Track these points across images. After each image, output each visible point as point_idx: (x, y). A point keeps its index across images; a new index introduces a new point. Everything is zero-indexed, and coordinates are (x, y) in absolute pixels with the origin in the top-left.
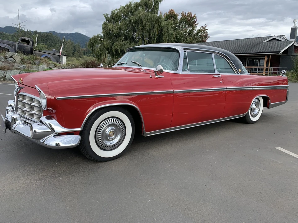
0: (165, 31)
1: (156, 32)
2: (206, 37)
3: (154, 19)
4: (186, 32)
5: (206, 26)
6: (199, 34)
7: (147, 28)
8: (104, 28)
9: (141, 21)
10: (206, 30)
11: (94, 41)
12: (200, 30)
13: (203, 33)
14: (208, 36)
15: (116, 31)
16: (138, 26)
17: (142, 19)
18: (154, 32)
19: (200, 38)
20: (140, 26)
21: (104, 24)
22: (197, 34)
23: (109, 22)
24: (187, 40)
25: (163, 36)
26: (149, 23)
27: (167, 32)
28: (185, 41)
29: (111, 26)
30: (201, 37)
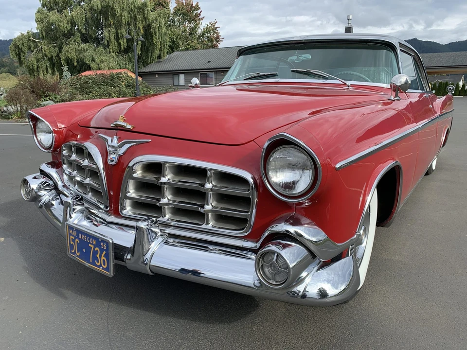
0: (155, 28)
1: (139, 29)
2: (218, 39)
3: (134, 7)
4: (185, 31)
5: (216, 22)
6: (207, 35)
7: (124, 23)
8: (39, 21)
9: (113, 9)
10: (217, 29)
11: (23, 44)
12: (207, 28)
13: (212, 34)
14: (220, 38)
15: (65, 26)
16: (106, 19)
17: (113, 6)
18: (135, 28)
19: (208, 41)
20: (110, 19)
21: (38, 12)
22: (203, 34)
23: (49, 10)
24: (189, 45)
25: (152, 36)
26: (126, 14)
27: (159, 29)
28: (186, 46)
29: (54, 16)
30: (210, 40)
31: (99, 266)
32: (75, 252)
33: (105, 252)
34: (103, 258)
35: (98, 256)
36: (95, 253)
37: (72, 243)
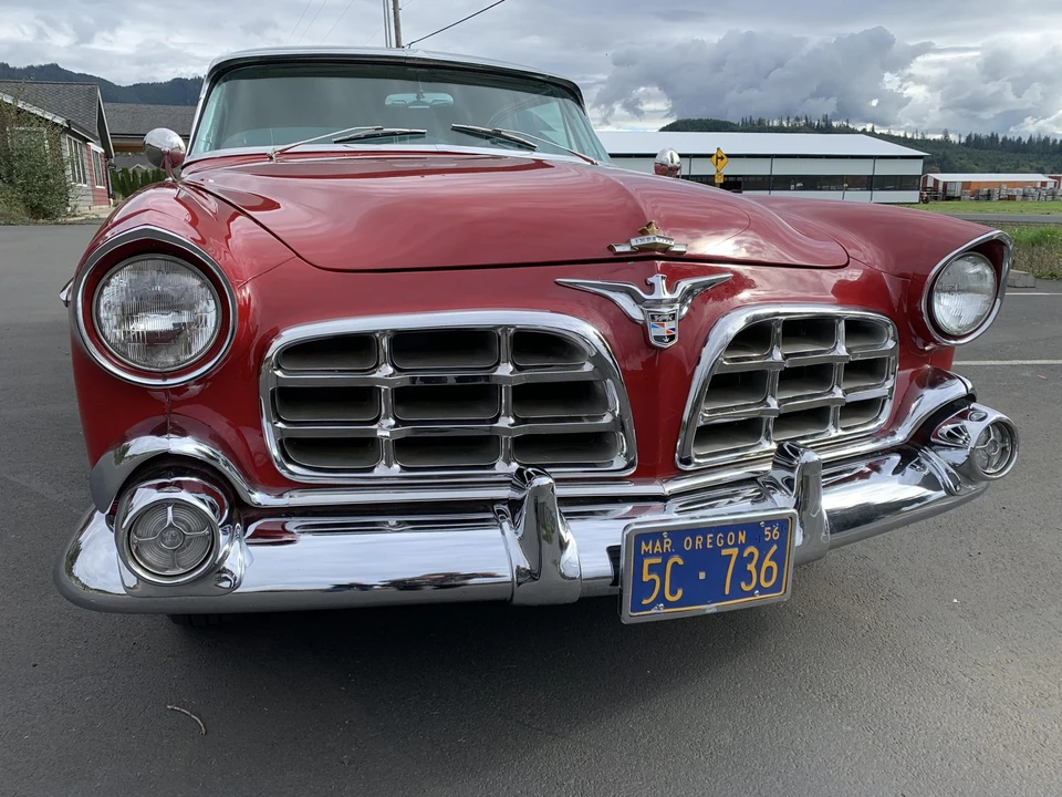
31: (751, 593)
32: (661, 598)
33: (775, 547)
34: (767, 563)
35: (751, 567)
36: (742, 562)
37: (646, 578)
